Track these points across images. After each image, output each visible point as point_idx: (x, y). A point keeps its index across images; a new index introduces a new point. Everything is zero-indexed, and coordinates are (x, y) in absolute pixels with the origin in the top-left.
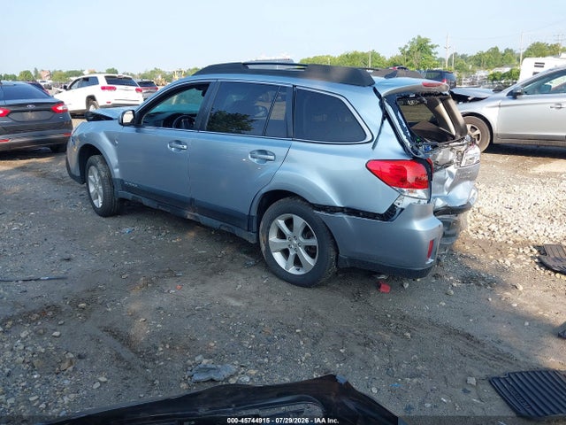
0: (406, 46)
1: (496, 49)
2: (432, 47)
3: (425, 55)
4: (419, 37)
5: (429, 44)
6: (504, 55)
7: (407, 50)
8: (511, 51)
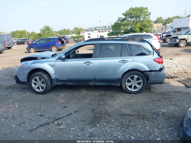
0: (42, 29)
1: (65, 29)
2: (51, 29)
3: (49, 31)
4: (46, 26)
5: (50, 28)
6: (67, 31)
7: (43, 30)
8: (69, 30)
